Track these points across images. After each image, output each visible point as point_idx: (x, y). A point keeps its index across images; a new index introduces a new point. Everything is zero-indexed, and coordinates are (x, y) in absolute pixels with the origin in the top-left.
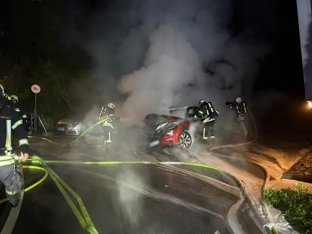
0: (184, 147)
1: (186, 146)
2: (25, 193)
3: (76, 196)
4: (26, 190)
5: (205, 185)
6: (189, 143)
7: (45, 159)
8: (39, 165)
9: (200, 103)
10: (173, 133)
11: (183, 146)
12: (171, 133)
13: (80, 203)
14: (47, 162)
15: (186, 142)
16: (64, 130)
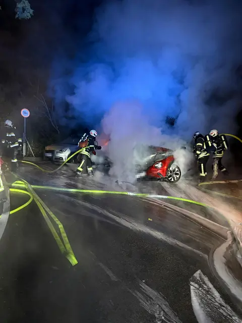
0: (173, 180)
1: (174, 179)
2: (10, 215)
3: (58, 222)
4: (11, 212)
5: (192, 221)
6: (178, 176)
7: (31, 183)
8: (25, 189)
9: (195, 135)
10: (162, 165)
11: (171, 179)
12: (159, 165)
13: (61, 229)
14: (33, 186)
15: (174, 175)
16: (51, 156)
